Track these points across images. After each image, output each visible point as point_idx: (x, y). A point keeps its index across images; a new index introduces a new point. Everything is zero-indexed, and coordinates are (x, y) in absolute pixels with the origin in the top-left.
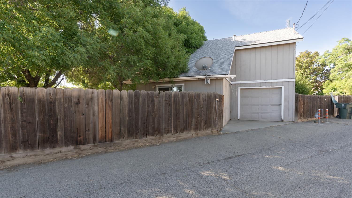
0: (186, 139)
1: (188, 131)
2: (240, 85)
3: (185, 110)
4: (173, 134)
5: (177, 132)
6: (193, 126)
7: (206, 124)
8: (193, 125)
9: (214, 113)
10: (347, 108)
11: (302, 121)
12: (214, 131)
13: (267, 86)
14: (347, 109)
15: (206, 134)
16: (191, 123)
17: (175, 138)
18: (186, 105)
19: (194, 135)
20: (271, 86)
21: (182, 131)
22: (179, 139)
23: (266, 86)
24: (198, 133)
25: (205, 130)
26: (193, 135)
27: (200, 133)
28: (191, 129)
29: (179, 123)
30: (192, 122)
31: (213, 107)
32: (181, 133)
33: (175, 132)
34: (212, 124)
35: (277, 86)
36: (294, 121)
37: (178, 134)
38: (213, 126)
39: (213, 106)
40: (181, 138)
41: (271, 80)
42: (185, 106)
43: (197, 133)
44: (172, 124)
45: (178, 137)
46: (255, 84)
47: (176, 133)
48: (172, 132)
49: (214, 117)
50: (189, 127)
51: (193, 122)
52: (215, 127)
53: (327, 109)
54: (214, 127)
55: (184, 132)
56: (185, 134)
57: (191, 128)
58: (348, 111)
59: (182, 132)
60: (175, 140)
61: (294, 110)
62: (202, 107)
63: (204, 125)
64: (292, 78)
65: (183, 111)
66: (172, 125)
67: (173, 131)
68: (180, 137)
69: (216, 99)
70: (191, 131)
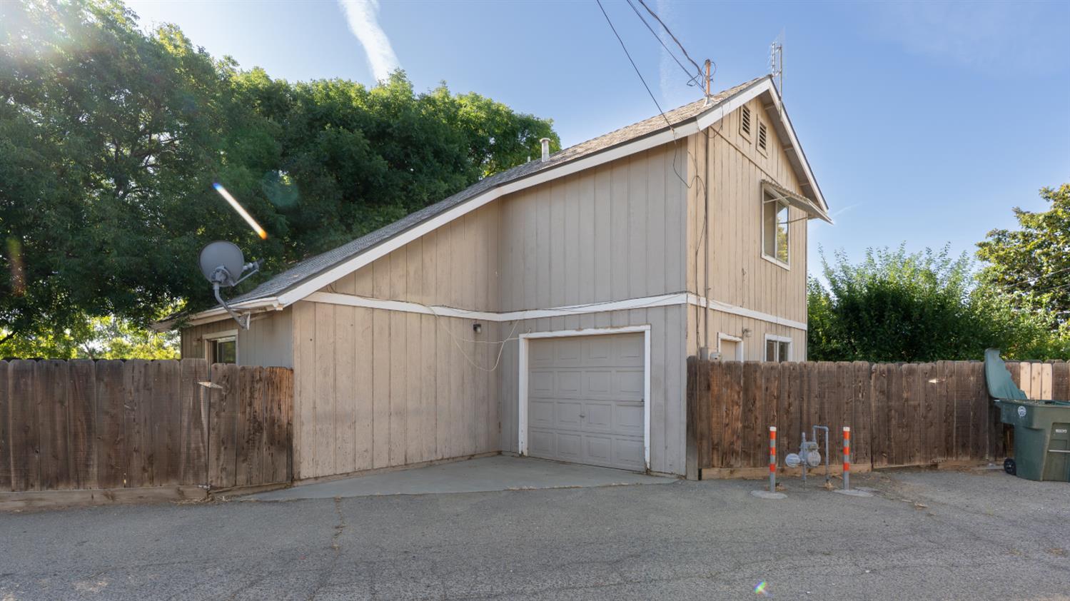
0: (70, 509)
1: (75, 484)
2: (524, 325)
3: (58, 418)
4: (13, 491)
5: (28, 485)
6: (95, 469)
7: (151, 464)
8: (95, 466)
9: (189, 429)
10: (1035, 426)
11: (737, 475)
12: (188, 490)
13: (598, 328)
14: (1036, 430)
15: (151, 499)
16: (87, 459)
17: (21, 504)
18: (62, 403)
19: (99, 498)
20: (612, 327)
21: (50, 482)
22: (39, 507)
23: (595, 328)
24: (117, 493)
25: (147, 484)
26: (92, 497)
27: (122, 493)
28: (86, 478)
29: (37, 456)
30: (92, 457)
31: (186, 411)
32: (47, 489)
33: (23, 485)
34: (182, 467)
35: (629, 325)
36: (684, 474)
37: (35, 493)
38: (185, 473)
39: (187, 405)
40: (42, 503)
41: (611, 301)
42: (58, 405)
43: (110, 493)
44: (12, 459)
45: (31, 500)
46: (563, 321)
47: (26, 488)
48: (10, 482)
49: (189, 444)
50: (77, 470)
51: (95, 456)
52: (196, 475)
53: (847, 429)
54: (190, 476)
55: (57, 486)
56: (59, 492)
57: (88, 474)
58: (1047, 444)
59: (51, 486)
60: (19, 508)
61: (684, 427)
62: (133, 410)
63: (144, 469)
64: (676, 293)
65: (53, 421)
66: (9, 464)
67: (13, 482)
68: (41, 499)
69: (201, 383)
70: (88, 486)
